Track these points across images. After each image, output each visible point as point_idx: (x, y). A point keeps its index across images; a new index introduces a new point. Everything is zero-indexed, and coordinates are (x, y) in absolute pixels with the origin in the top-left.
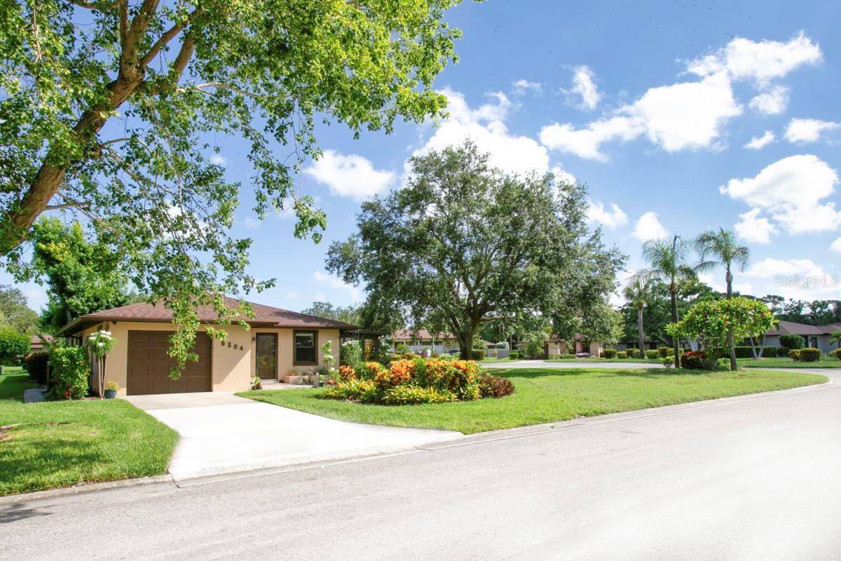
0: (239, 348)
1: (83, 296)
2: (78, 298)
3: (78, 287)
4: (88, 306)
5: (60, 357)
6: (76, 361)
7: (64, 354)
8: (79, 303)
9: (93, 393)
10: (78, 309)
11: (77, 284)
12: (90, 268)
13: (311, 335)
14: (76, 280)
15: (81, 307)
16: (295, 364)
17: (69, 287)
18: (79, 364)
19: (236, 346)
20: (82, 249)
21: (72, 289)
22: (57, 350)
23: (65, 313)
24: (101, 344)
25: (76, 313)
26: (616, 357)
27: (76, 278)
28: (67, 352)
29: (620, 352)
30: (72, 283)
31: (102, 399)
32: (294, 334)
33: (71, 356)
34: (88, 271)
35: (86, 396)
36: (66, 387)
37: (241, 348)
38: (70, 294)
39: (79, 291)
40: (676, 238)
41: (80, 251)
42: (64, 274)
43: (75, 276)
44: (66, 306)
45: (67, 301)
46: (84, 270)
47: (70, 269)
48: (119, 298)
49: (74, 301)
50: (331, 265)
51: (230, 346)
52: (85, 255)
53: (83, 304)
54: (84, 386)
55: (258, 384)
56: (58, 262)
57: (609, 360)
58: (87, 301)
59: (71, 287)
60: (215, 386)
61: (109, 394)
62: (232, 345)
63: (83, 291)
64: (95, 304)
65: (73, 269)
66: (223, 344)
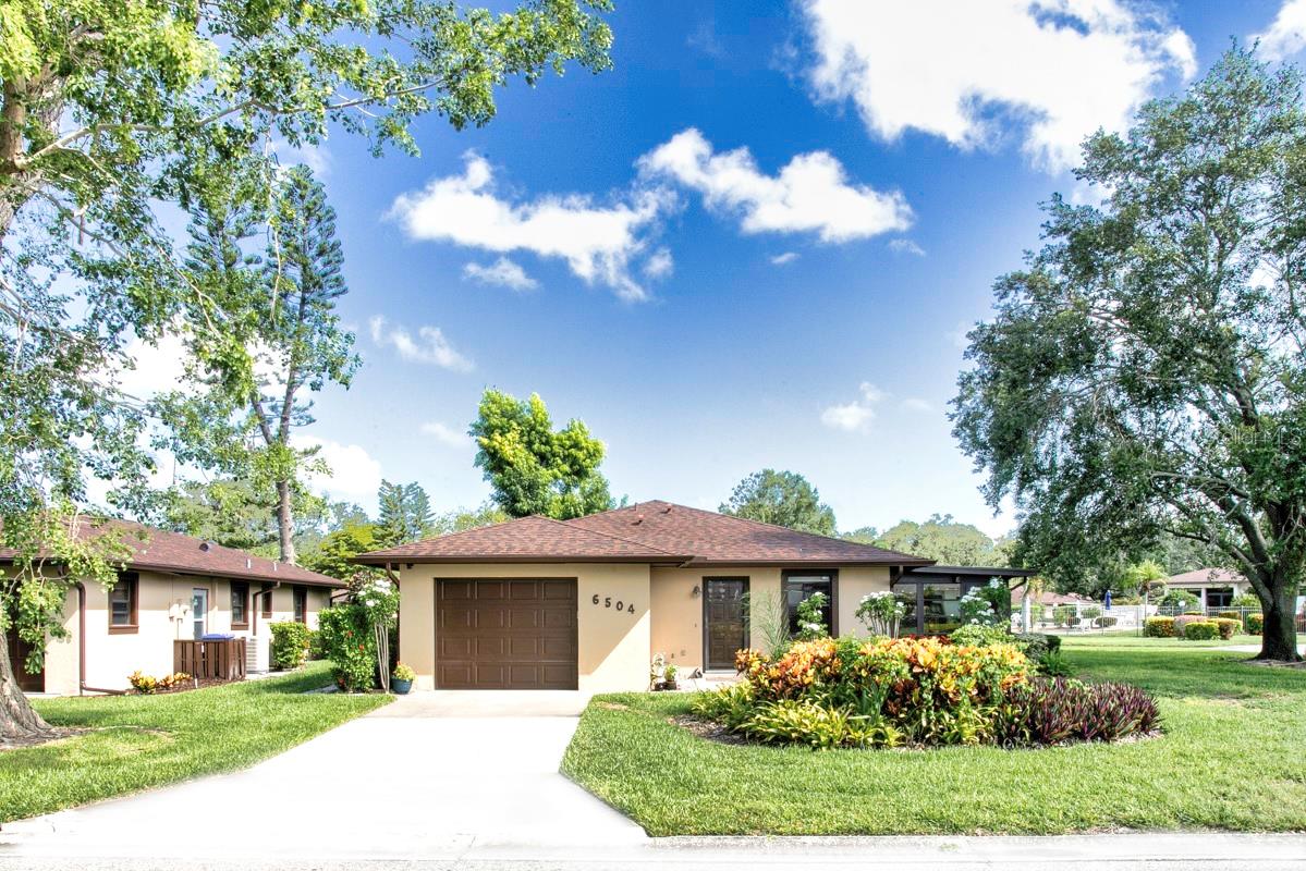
0: (626, 607)
12: (556, 470)
13: (825, 578)
18: (346, 636)
19: (620, 605)
24: (371, 603)
31: (387, 693)
32: (784, 578)
37: (631, 609)
41: (542, 443)
42: (512, 484)
47: (521, 475)
51: (608, 605)
56: (509, 464)
60: (582, 679)
62: (614, 603)
66: (595, 600)
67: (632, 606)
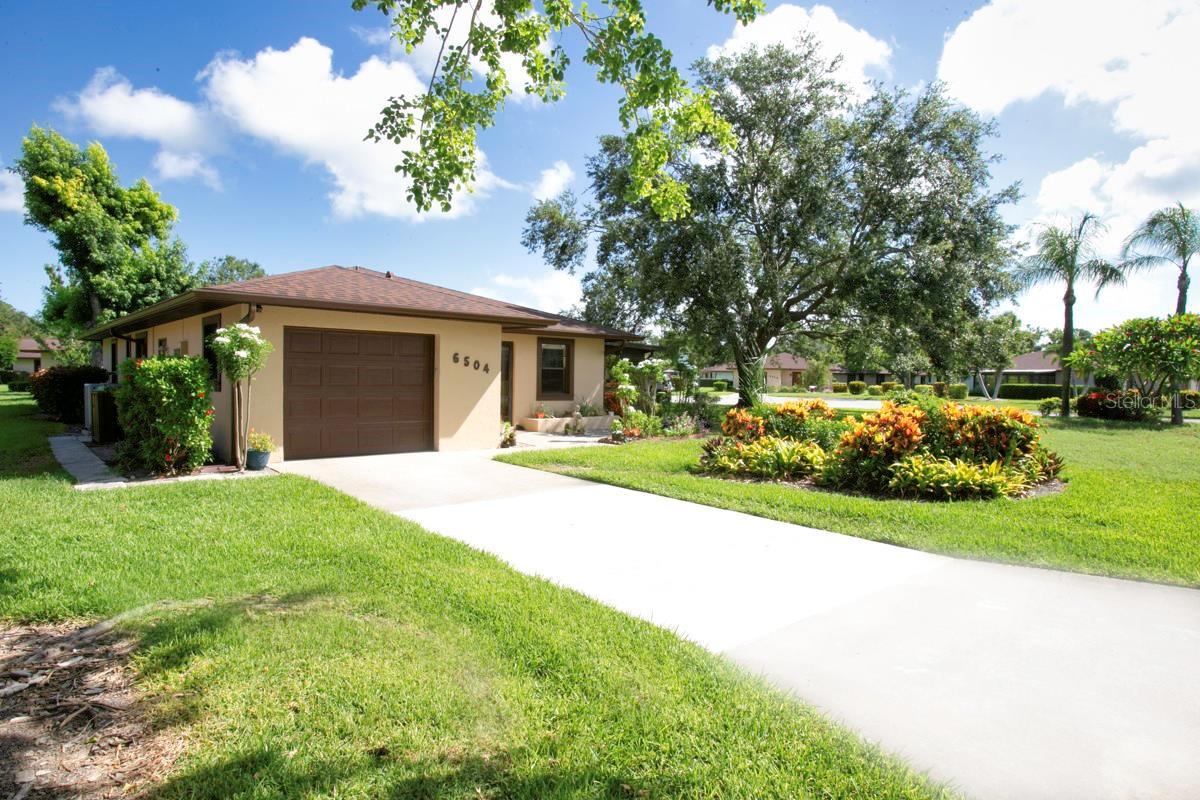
0: (482, 367)
1: (119, 273)
2: (111, 275)
3: (111, 256)
4: (129, 290)
5: (154, 381)
6: (189, 390)
7: (160, 375)
8: (113, 283)
9: (223, 457)
10: (113, 294)
11: (108, 251)
12: (128, 226)
13: (563, 347)
14: (106, 244)
15: (118, 292)
16: (540, 397)
17: (95, 255)
18: (197, 398)
19: (477, 365)
20: (112, 193)
21: (101, 259)
22: (144, 364)
23: (88, 299)
24: (243, 354)
25: (110, 300)
26: (866, 392)
27: (106, 240)
28: (168, 369)
29: (872, 386)
30: (101, 249)
31: (242, 469)
32: (539, 346)
33: (176, 379)
34: (126, 230)
35: (207, 463)
36: (162, 446)
37: (486, 369)
38: (98, 268)
39: (113, 264)
40: (1086, 219)
41: (110, 196)
42: (85, 232)
43: (104, 238)
44: (90, 290)
45: (92, 280)
46: (119, 228)
47: (95, 225)
48: (181, 279)
49: (104, 280)
50: (533, 239)
51: (467, 364)
52: (119, 203)
53: (120, 285)
54: (205, 443)
55: (511, 436)
56: (72, 212)
57: (857, 396)
58: (127, 282)
59: (98, 256)
60: (443, 442)
61: (255, 461)
62: (471, 361)
63: (119, 264)
64: (142, 287)
65: (100, 225)
66: (456, 359)
67: (486, 366)
